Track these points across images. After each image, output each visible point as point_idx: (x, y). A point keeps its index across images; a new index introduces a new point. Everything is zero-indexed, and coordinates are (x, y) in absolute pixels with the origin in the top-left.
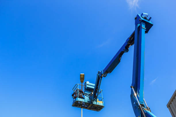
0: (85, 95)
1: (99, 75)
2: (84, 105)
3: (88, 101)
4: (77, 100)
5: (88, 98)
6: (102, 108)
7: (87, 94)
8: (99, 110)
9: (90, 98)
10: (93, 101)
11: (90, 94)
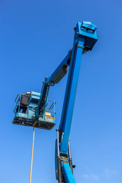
0: (30, 109)
1: (45, 83)
2: (29, 122)
3: (32, 117)
4: (17, 116)
5: (34, 113)
6: (53, 126)
7: (32, 108)
8: (50, 128)
9: (35, 112)
10: (39, 117)
11: (36, 108)
